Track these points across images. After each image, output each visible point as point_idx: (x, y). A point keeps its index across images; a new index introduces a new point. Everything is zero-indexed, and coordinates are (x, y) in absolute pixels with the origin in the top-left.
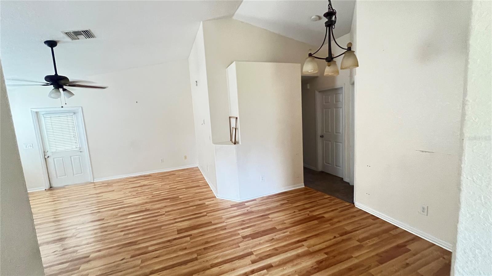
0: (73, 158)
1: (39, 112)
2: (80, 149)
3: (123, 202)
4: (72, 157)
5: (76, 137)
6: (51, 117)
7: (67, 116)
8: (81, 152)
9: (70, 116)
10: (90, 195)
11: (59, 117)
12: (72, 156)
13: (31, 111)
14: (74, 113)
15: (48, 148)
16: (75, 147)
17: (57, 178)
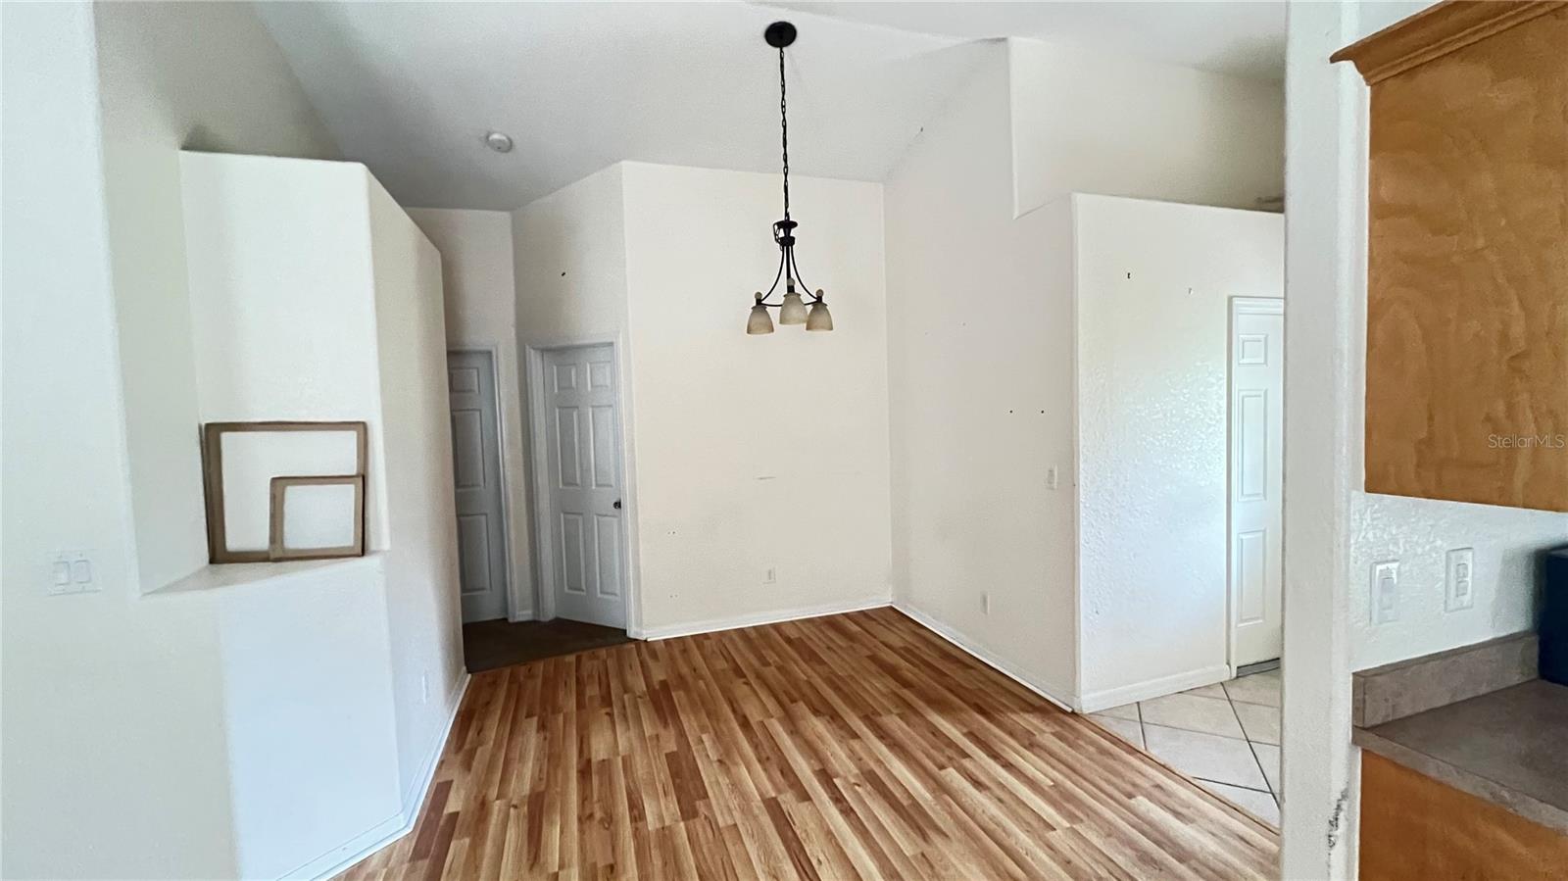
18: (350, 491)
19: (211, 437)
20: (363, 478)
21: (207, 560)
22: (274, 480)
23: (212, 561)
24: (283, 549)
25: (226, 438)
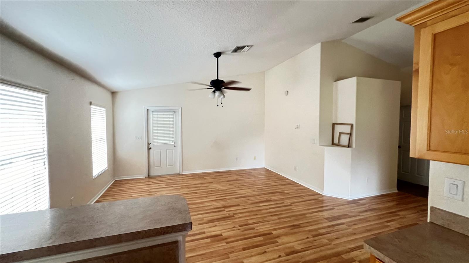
0: (169, 151)
1: (149, 110)
2: (174, 144)
3: (236, 193)
4: (167, 151)
5: (174, 133)
6: (157, 114)
7: (169, 114)
8: (174, 146)
9: (171, 114)
10: (194, 184)
11: (163, 114)
12: (168, 149)
13: (145, 108)
14: (175, 112)
15: (151, 141)
16: (171, 141)
17: (154, 167)
18: (348, 136)
19: (334, 125)
20: (350, 134)
21: (331, 144)
22: (340, 133)
23: (332, 144)
24: (339, 144)
25: (336, 125)
